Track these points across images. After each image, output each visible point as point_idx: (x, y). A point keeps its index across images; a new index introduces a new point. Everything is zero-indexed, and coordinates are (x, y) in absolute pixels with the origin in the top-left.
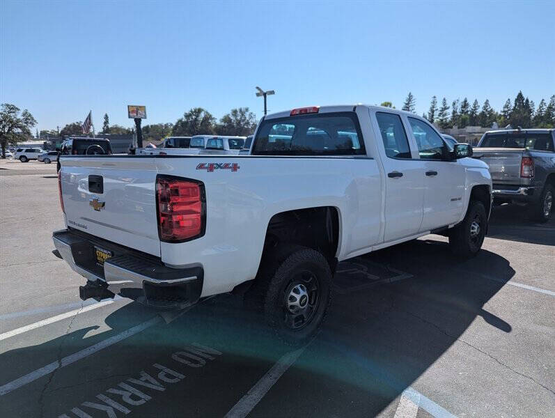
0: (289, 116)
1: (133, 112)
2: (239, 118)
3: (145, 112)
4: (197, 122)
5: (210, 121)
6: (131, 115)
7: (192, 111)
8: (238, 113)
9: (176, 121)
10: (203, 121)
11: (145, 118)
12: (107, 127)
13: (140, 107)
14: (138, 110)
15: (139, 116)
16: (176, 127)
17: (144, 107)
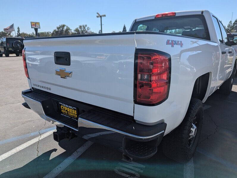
0: (154, 18)
1: (33, 25)
2: (82, 29)
3: (39, 25)
4: (63, 31)
5: (69, 31)
6: (33, 26)
7: (60, 26)
8: (82, 27)
9: (53, 31)
10: (66, 31)
11: (40, 28)
12: (19, 33)
13: (37, 23)
14: (36, 24)
15: (37, 27)
16: (53, 34)
17: (39, 23)
